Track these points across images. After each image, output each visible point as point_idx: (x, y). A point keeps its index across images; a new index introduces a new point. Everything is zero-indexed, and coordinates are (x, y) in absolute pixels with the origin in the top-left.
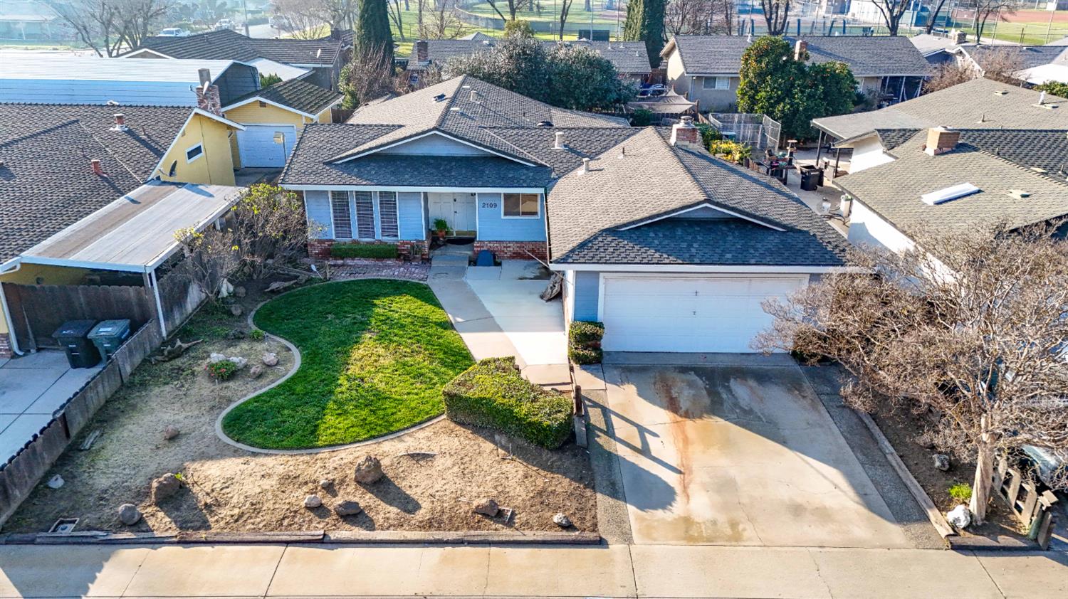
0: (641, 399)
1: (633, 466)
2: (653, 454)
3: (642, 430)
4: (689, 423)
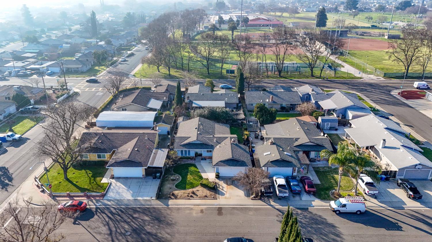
0: (223, 183)
1: (221, 191)
2: (224, 190)
4: (228, 186)
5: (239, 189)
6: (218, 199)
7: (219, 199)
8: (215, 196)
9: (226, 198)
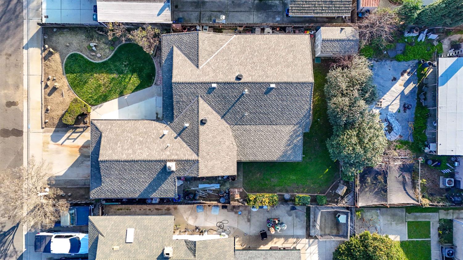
0: (87, 140)
1: (64, 136)
2: (67, 141)
3: (75, 139)
4: (78, 149)
5: (72, 166)
6: (42, 130)
7: (44, 132)
8: (50, 126)
9: (45, 143)
